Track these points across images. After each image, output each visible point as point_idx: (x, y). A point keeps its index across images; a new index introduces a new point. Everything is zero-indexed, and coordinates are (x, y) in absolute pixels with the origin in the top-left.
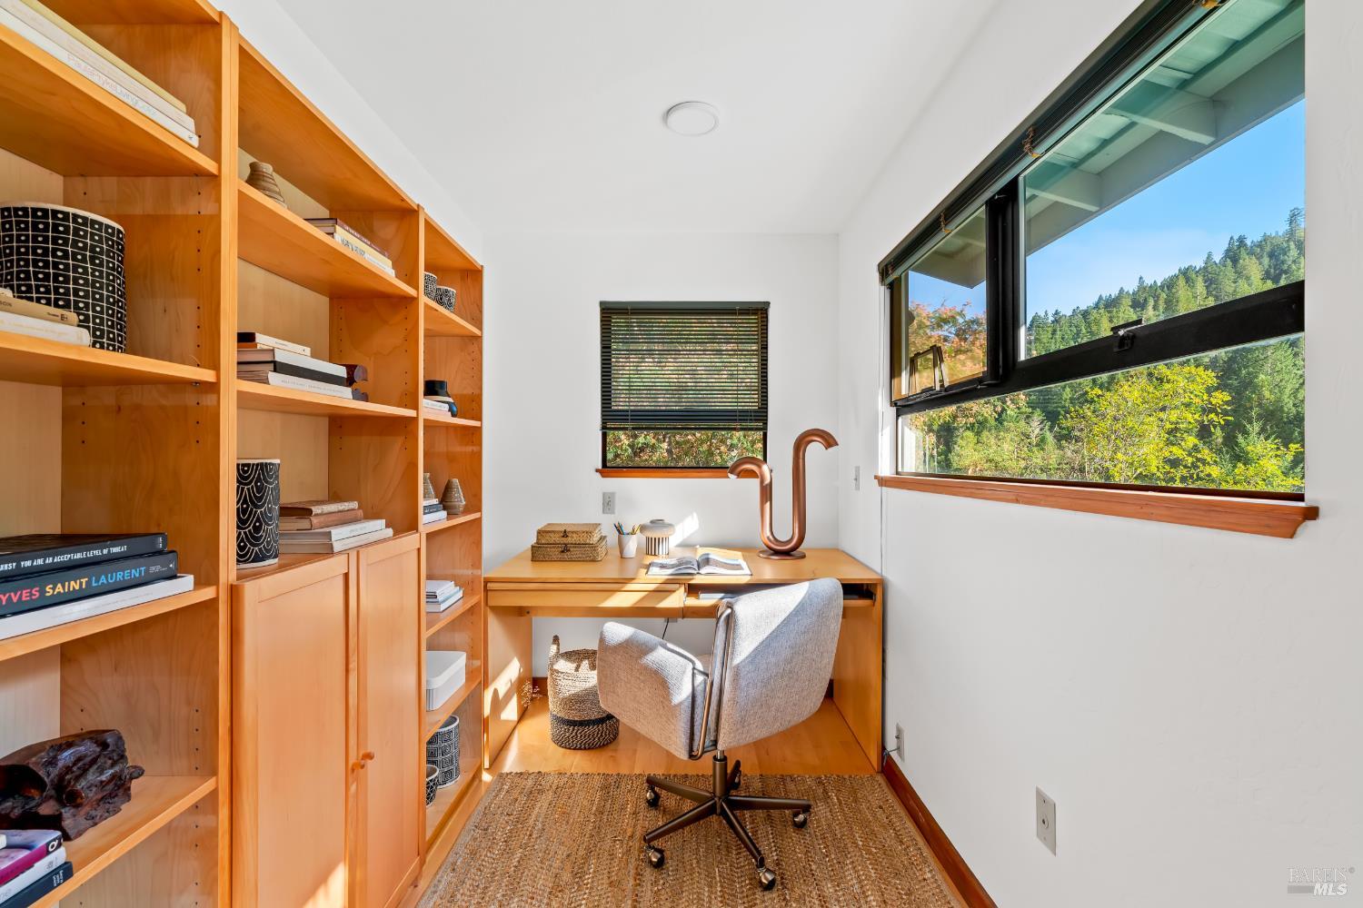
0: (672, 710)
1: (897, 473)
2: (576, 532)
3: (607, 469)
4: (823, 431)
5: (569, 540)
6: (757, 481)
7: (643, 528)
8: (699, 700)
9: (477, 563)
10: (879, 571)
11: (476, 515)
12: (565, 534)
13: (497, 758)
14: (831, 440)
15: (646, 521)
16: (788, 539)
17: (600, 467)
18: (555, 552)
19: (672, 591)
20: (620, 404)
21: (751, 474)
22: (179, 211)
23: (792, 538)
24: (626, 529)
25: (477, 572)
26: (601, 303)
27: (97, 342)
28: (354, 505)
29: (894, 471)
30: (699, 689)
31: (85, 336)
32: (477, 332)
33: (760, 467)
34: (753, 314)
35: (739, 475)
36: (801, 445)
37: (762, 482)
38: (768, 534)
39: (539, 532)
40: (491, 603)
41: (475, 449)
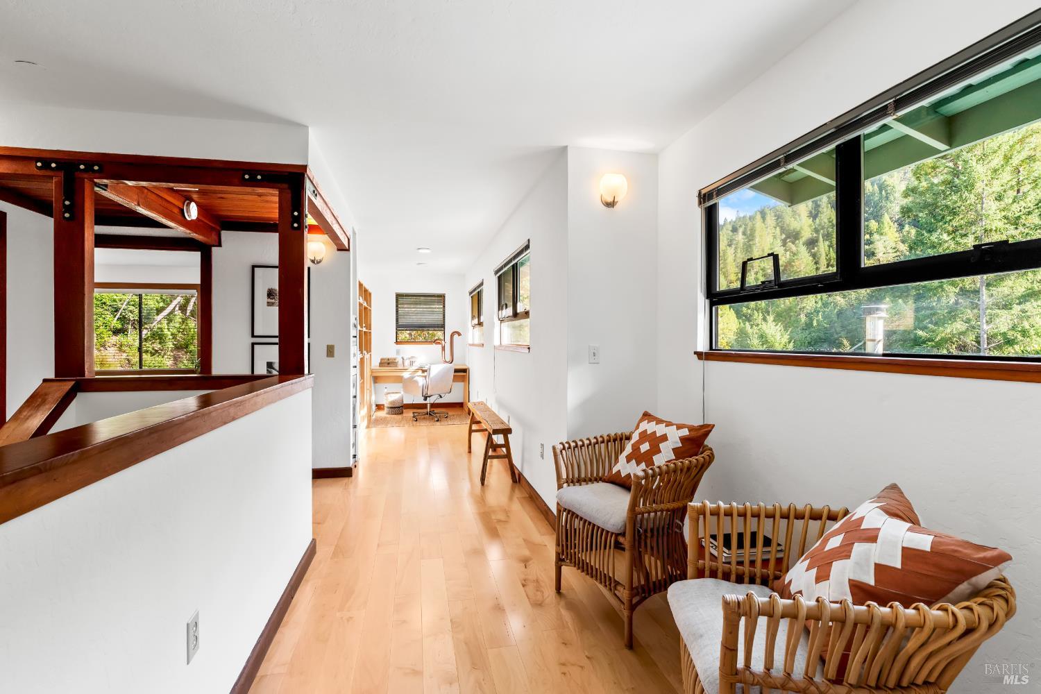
2: (390, 359)
4: (457, 332)
5: (388, 361)
6: (441, 345)
7: (409, 359)
10: (468, 365)
15: (410, 356)
17: (395, 342)
18: (385, 365)
20: (401, 322)
23: (450, 359)
24: (404, 359)
26: (396, 293)
32: (370, 306)
34: (441, 297)
35: (436, 344)
36: (452, 336)
37: (443, 346)
38: (444, 358)
39: (381, 359)
40: (373, 375)
41: (370, 337)
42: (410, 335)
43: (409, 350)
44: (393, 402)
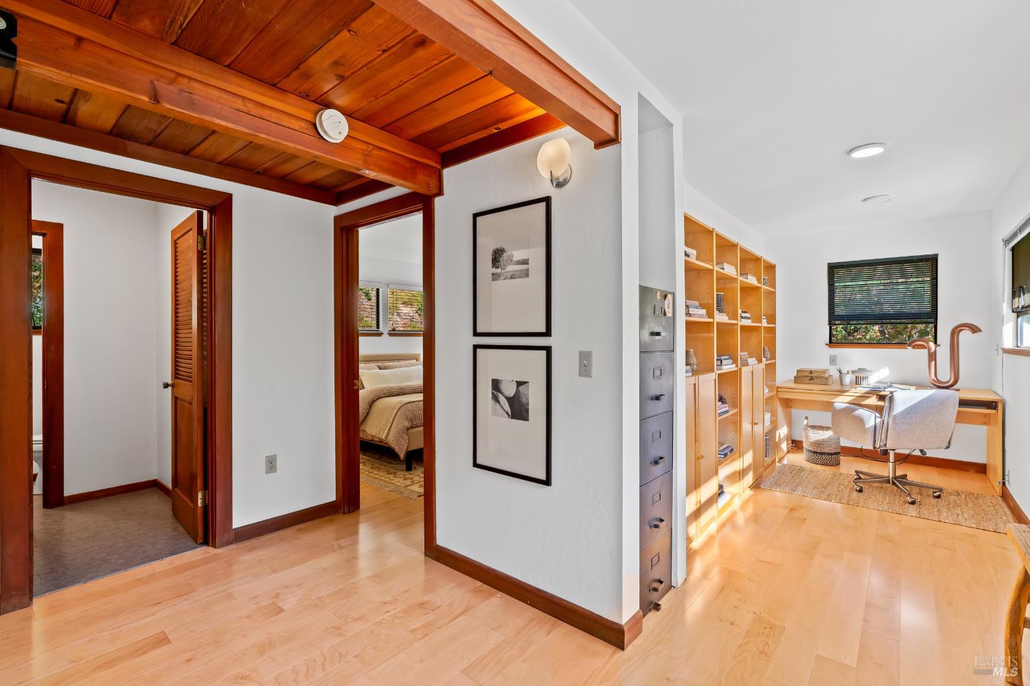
0: (866, 431)
1: (1018, 347)
2: (815, 371)
3: (831, 343)
4: (972, 324)
5: (813, 375)
6: (926, 351)
7: (853, 372)
8: (878, 429)
9: (774, 380)
10: (1001, 395)
11: (773, 361)
12: (811, 372)
13: (780, 460)
14: (975, 329)
15: (856, 369)
16: (949, 379)
17: (828, 342)
18: (807, 380)
19: (870, 397)
20: (840, 311)
21: (922, 347)
22: (728, 286)
23: (950, 380)
24: (844, 371)
25: (774, 383)
26: (829, 264)
27: (729, 319)
28: (746, 353)
29: (1015, 345)
30: (878, 425)
31: (727, 318)
32: (773, 290)
33: (928, 343)
34: (926, 261)
35: (914, 347)
36: (955, 333)
37: (929, 351)
38: (933, 377)
39: (798, 371)
40: (779, 396)
41: (773, 335)
42: (882, 332)
43: (854, 357)
44: (818, 443)
